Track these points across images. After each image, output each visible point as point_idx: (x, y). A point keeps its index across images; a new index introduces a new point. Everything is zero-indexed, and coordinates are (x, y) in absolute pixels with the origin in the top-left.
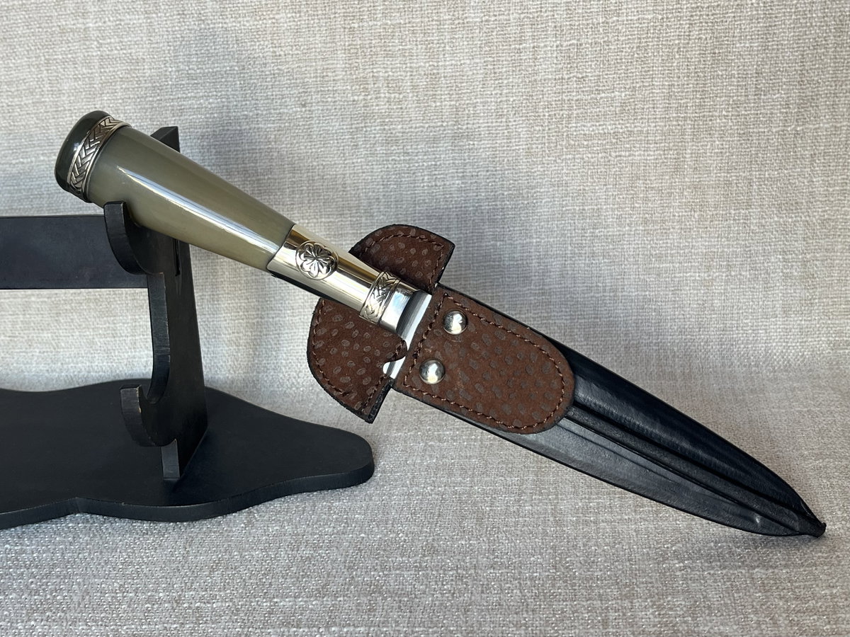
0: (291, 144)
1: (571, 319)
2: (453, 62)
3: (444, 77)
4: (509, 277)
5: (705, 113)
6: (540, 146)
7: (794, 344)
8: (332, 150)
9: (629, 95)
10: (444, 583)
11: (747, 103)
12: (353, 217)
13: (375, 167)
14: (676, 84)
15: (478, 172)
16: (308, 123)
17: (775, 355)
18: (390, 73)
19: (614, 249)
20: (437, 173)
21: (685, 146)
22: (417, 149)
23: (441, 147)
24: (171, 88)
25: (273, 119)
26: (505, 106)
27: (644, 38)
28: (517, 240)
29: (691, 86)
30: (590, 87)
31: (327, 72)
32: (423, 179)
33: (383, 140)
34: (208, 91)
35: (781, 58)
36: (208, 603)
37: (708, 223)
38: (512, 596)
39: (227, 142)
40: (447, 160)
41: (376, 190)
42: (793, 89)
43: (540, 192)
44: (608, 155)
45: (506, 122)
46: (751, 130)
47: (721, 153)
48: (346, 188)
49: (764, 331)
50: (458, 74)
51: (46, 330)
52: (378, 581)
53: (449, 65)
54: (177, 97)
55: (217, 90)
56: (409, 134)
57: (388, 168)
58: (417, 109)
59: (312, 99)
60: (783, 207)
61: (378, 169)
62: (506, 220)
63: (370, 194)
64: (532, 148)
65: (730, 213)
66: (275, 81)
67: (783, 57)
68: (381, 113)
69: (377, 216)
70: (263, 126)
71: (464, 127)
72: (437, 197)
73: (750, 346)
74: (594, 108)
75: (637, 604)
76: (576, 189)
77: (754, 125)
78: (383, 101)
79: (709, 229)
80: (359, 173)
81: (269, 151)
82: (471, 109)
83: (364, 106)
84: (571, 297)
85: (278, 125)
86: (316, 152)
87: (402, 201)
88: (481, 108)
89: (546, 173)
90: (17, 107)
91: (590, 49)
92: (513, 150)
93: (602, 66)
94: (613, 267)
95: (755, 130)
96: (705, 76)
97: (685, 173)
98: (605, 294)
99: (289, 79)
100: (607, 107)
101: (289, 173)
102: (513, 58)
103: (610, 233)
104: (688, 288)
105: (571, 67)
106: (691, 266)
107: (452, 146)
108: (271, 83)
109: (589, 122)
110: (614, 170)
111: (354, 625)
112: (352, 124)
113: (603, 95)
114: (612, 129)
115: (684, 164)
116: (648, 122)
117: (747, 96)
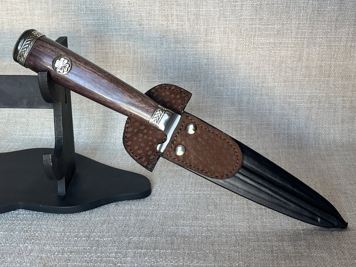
0: (134, 42)
1: (251, 122)
2: (206, 9)
3: (202, 16)
4: (225, 103)
5: (313, 36)
6: (241, 47)
7: (345, 136)
8: (152, 45)
9: (281, 27)
10: (202, 233)
11: (331, 33)
12: (160, 74)
13: (170, 53)
14: (301, 23)
15: (214, 57)
16: (142, 33)
17: (337, 140)
18: (179, 13)
19: (271, 92)
20: (196, 56)
21: (304, 50)
22: (188, 46)
23: (199, 45)
24: (83, 15)
25: (127, 30)
26: (228, 29)
27: (288, 3)
28: (229, 87)
29: (308, 24)
30: (265, 23)
31: (151, 11)
32: (190, 59)
33: (174, 41)
34: (99, 17)
35: (346, 14)
36: (102, 238)
37: (312, 83)
38: (231, 239)
39: (106, 40)
40: (201, 51)
41: (170, 63)
42: (351, 27)
43: (240, 67)
44: (270, 52)
45: (228, 36)
46: (332, 44)
47: (319, 53)
48: (157, 61)
49: (333, 130)
50: (208, 14)
51: (23, 118)
52: (174, 231)
53: (204, 11)
54: (85, 19)
55: (103, 17)
56: (185, 39)
57: (175, 53)
58: (189, 29)
59: (144, 23)
60: (344, 77)
61: (171, 54)
62: (225, 78)
63: (167, 64)
64: (238, 48)
65: (321, 79)
66: (129, 14)
67: (348, 13)
68: (174, 30)
69: (169, 74)
70: (122, 33)
71: (209, 37)
72: (196, 67)
73: (327, 136)
74: (265, 32)
75: (285, 244)
76: (256, 66)
77: (333, 42)
78: (175, 25)
79: (312, 85)
80: (163, 55)
81: (124, 44)
82: (213, 30)
83: (166, 27)
84: (251, 112)
85: (129, 33)
86: (145, 45)
87: (181, 68)
88: (217, 29)
89: (244, 58)
90: (15, 20)
91: (265, 6)
92: (230, 48)
93: (270, 14)
94: (270, 100)
95: (334, 44)
96: (314, 20)
97: (303, 61)
98: (266, 112)
99: (135, 14)
100: (271, 31)
101: (132, 54)
102: (232, 9)
103: (270, 86)
104: (301, 110)
105: (257, 14)
106: (304, 101)
107: (203, 45)
108: (127, 15)
109: (263, 38)
110: (273, 58)
111: (165, 249)
112: (161, 34)
113: (270, 26)
114: (272, 41)
115: (303, 58)
116: (288, 39)
117: (331, 29)
